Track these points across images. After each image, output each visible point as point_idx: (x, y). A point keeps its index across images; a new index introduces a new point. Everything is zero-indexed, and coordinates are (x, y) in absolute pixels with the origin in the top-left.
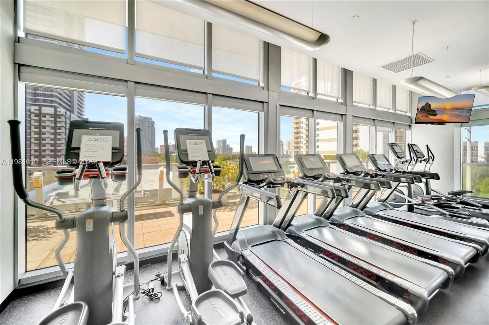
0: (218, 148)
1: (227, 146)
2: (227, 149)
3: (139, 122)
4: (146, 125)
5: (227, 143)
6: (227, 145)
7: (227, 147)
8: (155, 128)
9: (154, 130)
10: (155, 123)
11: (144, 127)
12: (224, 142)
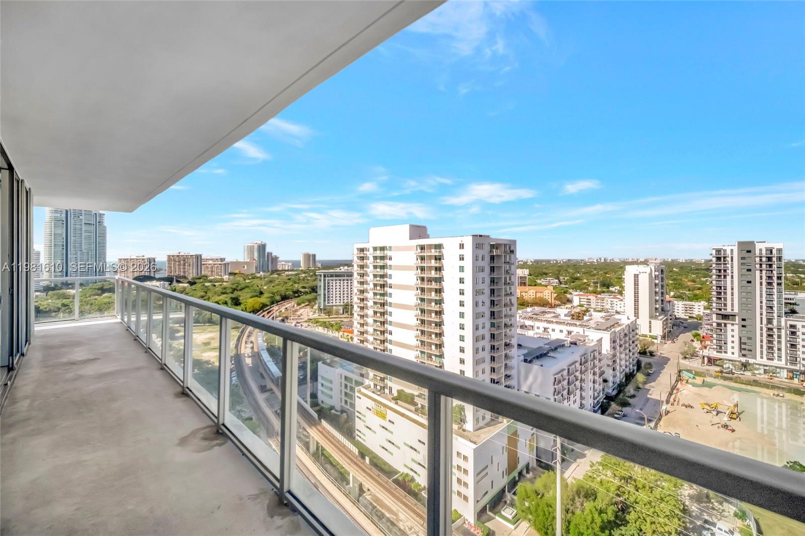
0: (248, 261)
1: (268, 255)
2: (268, 260)
3: (64, 216)
4: (83, 222)
5: (268, 250)
6: (268, 253)
7: (268, 257)
8: (105, 227)
9: (102, 232)
10: (105, 216)
11: (78, 227)
12: (262, 248)
